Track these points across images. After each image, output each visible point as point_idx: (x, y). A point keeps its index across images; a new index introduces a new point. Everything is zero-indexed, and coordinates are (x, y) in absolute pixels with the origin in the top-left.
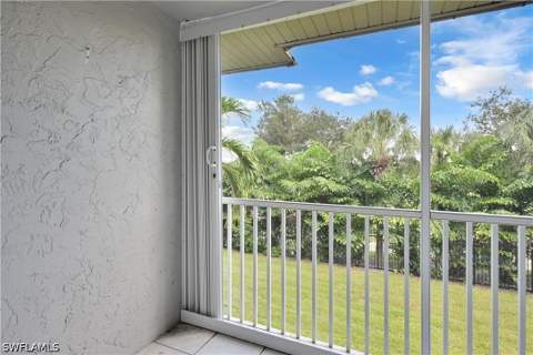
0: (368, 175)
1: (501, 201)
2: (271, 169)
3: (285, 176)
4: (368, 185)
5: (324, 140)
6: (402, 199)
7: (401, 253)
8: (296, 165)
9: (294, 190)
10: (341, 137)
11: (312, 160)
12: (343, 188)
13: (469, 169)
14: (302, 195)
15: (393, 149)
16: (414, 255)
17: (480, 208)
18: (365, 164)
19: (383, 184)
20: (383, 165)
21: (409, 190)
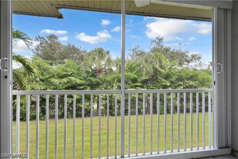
0: (93, 76)
1: (138, 84)
2: (45, 73)
3: (53, 76)
4: (93, 80)
5: (74, 59)
6: (107, 86)
7: (106, 108)
8: (59, 71)
9: (58, 84)
10: (82, 58)
11: (68, 69)
12: (82, 82)
13: (129, 73)
14: (62, 86)
15: (104, 65)
16: (111, 108)
17: (132, 87)
18: (92, 70)
19: (100, 79)
20: (100, 71)
21: (109, 82)
